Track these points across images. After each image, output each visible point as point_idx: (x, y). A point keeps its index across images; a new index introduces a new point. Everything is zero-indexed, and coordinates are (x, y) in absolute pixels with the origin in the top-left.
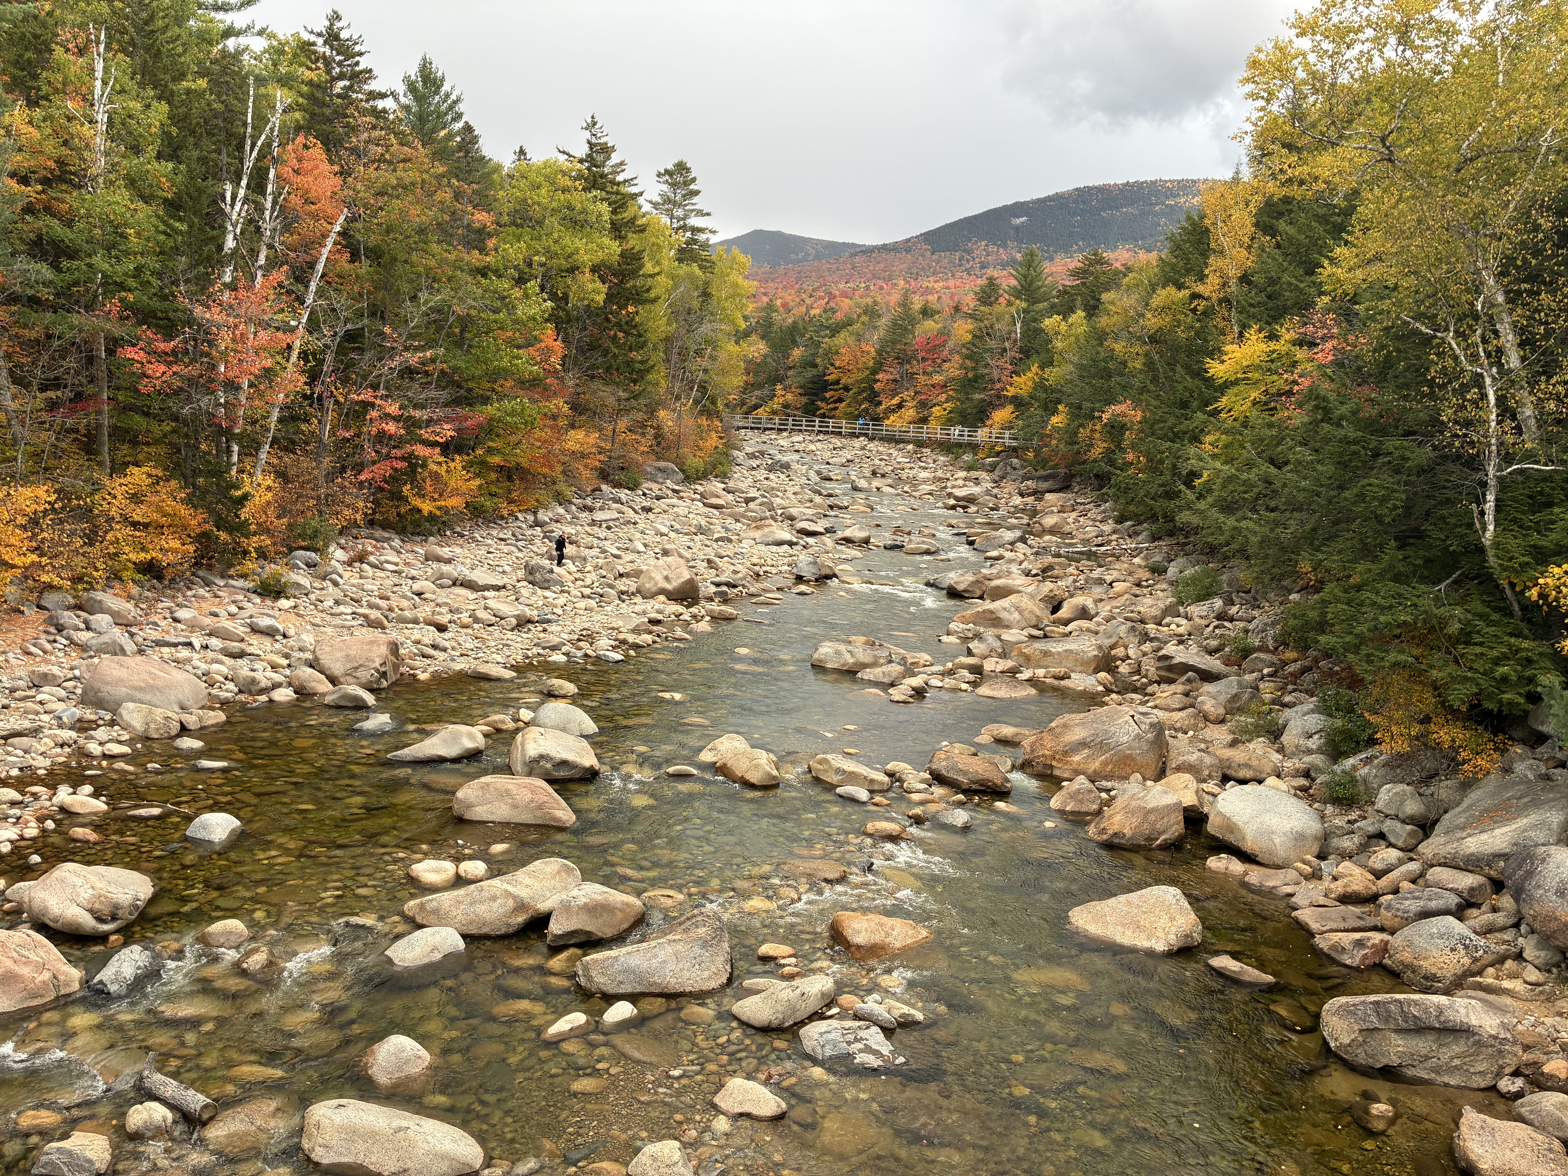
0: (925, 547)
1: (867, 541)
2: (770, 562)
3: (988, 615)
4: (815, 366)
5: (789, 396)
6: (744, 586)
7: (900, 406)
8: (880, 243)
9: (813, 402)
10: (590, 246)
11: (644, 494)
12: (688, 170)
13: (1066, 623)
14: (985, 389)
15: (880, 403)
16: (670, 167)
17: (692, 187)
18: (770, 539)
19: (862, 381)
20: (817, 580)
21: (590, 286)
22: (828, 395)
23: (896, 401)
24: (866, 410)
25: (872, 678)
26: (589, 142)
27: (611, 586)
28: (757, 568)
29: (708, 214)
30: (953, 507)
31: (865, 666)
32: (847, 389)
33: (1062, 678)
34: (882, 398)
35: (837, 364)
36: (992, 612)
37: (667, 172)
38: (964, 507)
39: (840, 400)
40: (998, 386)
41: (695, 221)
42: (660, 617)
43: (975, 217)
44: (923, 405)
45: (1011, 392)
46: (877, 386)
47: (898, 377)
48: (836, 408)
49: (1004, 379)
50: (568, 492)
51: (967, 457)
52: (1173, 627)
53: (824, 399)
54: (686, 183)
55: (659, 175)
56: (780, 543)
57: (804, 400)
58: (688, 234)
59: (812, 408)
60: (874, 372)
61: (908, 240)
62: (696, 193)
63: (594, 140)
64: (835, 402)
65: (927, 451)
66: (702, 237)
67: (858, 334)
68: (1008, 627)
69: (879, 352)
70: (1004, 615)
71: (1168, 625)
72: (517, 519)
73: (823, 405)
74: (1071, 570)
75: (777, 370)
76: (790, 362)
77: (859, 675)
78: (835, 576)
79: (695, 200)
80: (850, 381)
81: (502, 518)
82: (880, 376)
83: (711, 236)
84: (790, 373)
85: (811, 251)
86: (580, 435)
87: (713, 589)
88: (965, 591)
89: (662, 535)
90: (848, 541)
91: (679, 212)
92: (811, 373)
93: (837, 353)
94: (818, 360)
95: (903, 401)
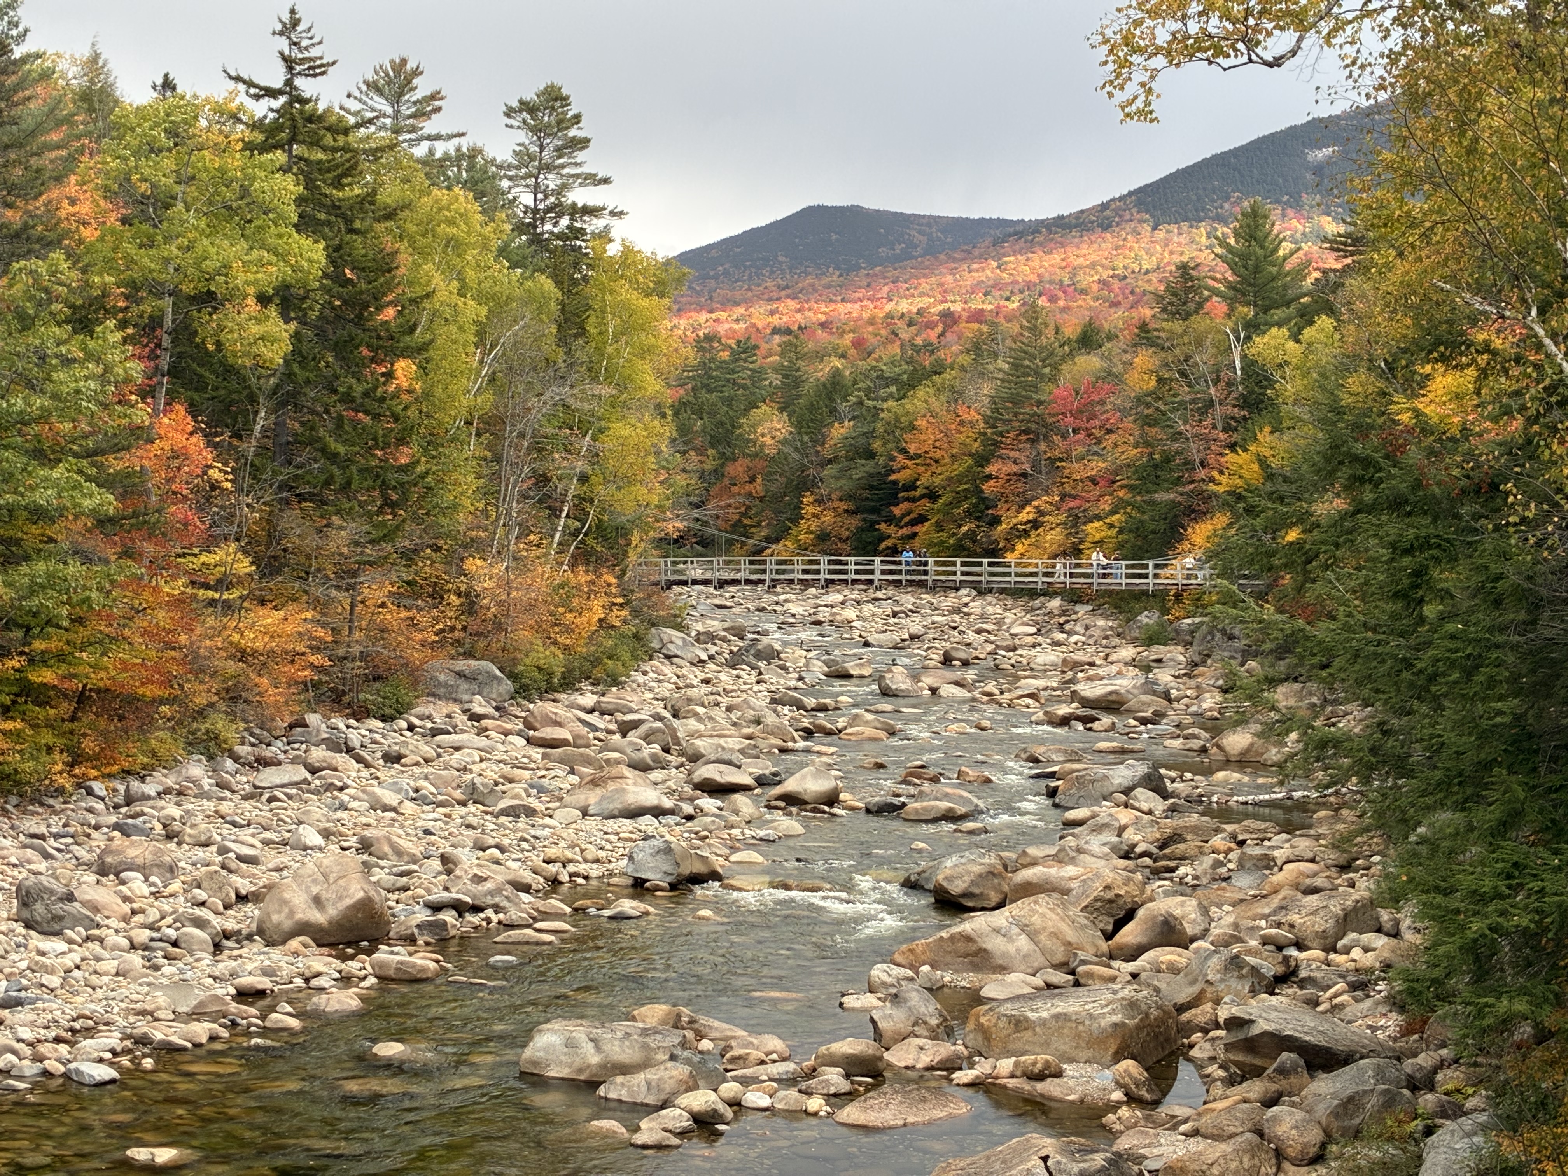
0: (945, 805)
1: (832, 799)
2: (592, 852)
3: (961, 946)
4: (871, 455)
5: (828, 518)
6: (497, 909)
7: (1035, 524)
8: (1053, 215)
9: (872, 526)
10: (255, 254)
11: (411, 728)
12: (564, 100)
13: (1133, 954)
14: (1178, 481)
15: (996, 521)
16: (530, 96)
17: (573, 133)
18: (617, 806)
19: (960, 479)
20: (673, 887)
21: (255, 329)
22: (897, 511)
23: (1027, 514)
24: (971, 536)
25: (624, 1095)
26: (285, 59)
27: (200, 923)
28: (553, 868)
29: (606, 181)
30: (1065, 721)
31: (625, 1069)
32: (933, 496)
33: (1040, 1077)
34: (1001, 510)
35: (912, 449)
36: (968, 939)
37: (526, 107)
38: (1087, 720)
39: (921, 519)
40: (1202, 474)
41: (579, 196)
42: (264, 983)
43: (1235, 153)
44: (1075, 521)
45: (1223, 485)
46: (989, 488)
47: (1027, 467)
48: (914, 535)
49: (1212, 459)
50: (230, 732)
51: (1147, 619)
52: (1356, 953)
53: (890, 520)
54: (563, 124)
55: (509, 112)
56: (634, 813)
57: (854, 522)
58: (565, 221)
59: (867, 537)
60: (982, 460)
61: (1104, 206)
62: (582, 143)
63: (296, 54)
64: (914, 523)
65: (1082, 610)
66: (594, 225)
67: (952, 390)
68: (1003, 969)
69: (990, 422)
70: (995, 944)
71: (1347, 951)
72: (90, 792)
73: (891, 530)
74: (1218, 841)
75: (803, 468)
76: (827, 452)
77: (602, 1091)
78: (715, 876)
79: (580, 156)
80: (937, 480)
81: (60, 791)
82: (992, 469)
83: (614, 222)
84: (829, 471)
85: (919, 238)
86: (269, 618)
87: (423, 915)
88: (966, 895)
89: (386, 808)
90: (792, 800)
91: (552, 181)
92: (863, 469)
93: (912, 427)
94: (877, 445)
95: (1042, 513)
